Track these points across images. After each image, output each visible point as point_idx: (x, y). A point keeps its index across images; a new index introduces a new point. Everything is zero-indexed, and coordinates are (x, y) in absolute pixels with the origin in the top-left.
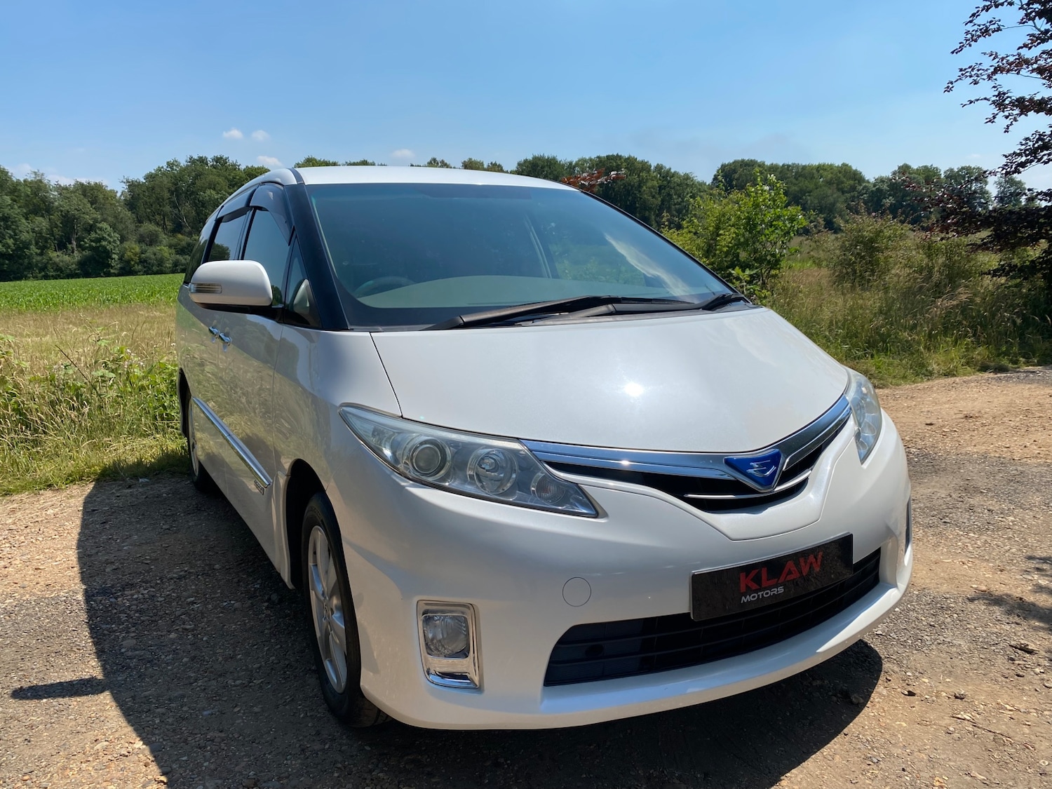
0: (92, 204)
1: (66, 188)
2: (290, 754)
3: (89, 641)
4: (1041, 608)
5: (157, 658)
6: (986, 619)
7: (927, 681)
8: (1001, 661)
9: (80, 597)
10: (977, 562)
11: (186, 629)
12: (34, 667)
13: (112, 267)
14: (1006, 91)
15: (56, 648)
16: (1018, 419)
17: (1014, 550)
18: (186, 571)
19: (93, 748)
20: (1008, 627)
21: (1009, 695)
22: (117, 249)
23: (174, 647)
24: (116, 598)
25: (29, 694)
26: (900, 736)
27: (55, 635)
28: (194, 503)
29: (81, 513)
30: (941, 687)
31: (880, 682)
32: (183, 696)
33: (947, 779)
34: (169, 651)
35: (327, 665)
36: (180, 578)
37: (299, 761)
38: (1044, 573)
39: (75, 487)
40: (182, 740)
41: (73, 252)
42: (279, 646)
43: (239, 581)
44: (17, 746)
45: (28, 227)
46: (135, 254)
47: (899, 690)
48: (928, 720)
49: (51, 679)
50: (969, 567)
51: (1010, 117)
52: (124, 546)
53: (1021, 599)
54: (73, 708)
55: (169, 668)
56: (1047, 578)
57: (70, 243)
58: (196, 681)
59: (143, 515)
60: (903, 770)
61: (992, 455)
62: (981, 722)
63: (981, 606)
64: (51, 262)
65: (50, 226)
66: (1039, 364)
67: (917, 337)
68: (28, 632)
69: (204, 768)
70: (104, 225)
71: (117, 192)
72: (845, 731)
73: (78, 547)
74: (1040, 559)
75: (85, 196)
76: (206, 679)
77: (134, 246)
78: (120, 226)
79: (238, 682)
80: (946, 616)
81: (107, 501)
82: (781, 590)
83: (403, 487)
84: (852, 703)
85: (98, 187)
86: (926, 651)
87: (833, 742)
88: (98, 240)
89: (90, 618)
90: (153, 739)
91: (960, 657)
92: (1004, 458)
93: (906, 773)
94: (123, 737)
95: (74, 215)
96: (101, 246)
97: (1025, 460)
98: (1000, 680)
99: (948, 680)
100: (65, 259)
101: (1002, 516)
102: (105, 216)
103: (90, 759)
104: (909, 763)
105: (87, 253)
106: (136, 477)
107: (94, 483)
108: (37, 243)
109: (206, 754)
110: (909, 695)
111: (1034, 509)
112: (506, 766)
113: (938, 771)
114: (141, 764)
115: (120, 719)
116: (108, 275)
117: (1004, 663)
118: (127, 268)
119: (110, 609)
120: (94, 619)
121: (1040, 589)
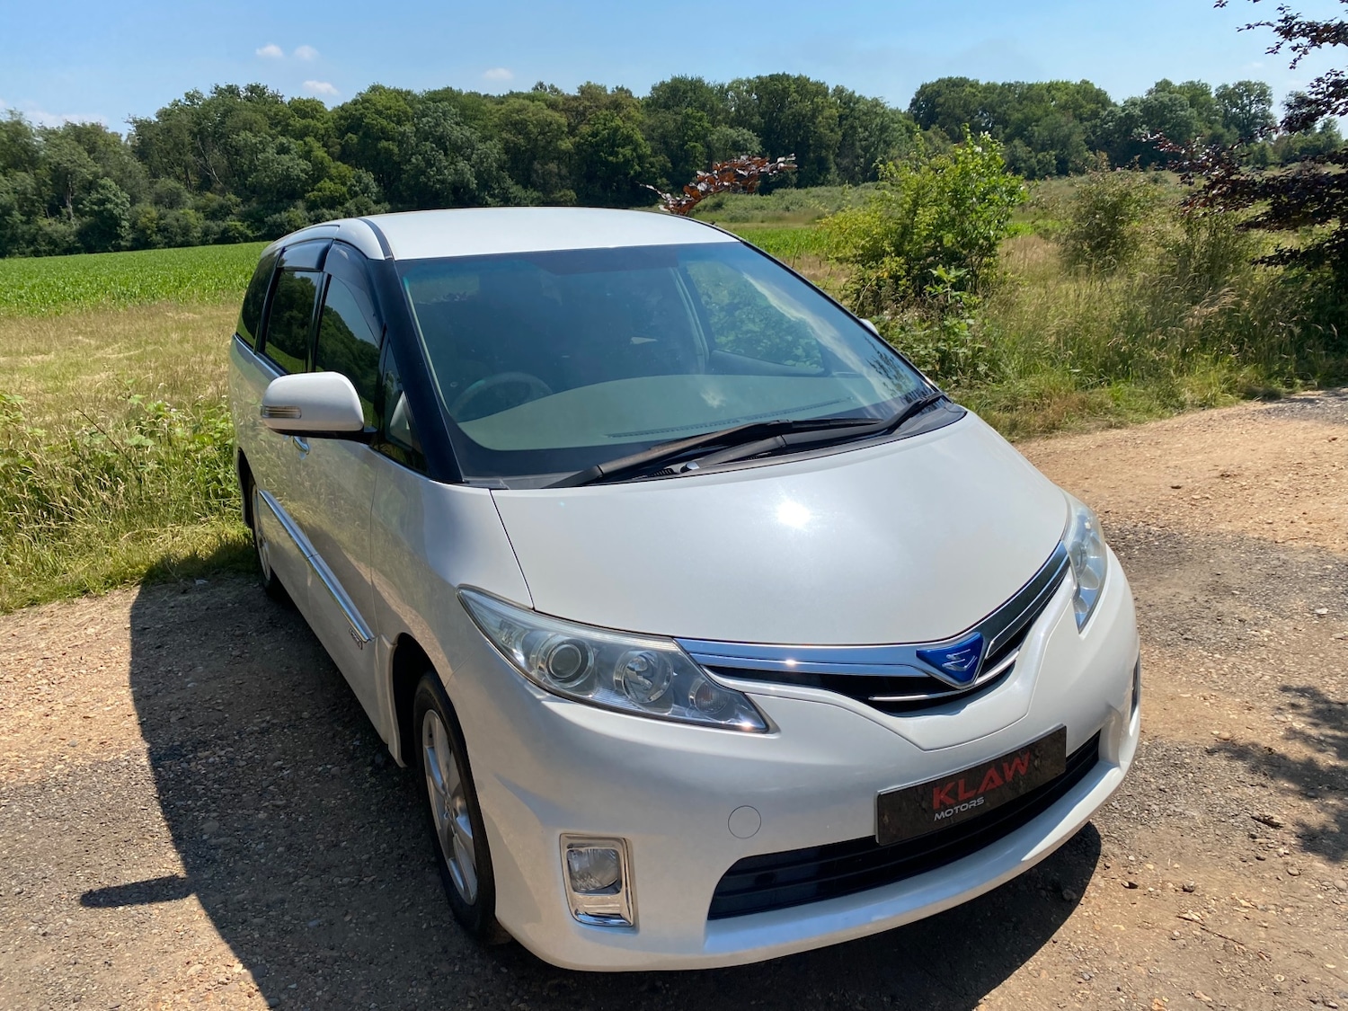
0: (90, 153)
1: (54, 132)
2: (416, 979)
3: (163, 824)
4: (1294, 763)
5: (247, 847)
6: (1227, 780)
7: (1151, 867)
8: (1239, 838)
9: (144, 760)
10: (1221, 696)
11: (278, 806)
12: (102, 862)
13: (122, 238)
14: (1294, 15)
15: (124, 835)
16: (1286, 479)
17: (1266, 678)
18: (268, 722)
19: (185, 973)
20: (1251, 791)
21: (1246, 886)
22: (127, 214)
23: (265, 831)
24: (189, 763)
25: (101, 900)
26: (1116, 943)
27: (121, 816)
28: (268, 618)
29: (128, 632)
30: (1168, 875)
31: (1097, 869)
32: (283, 901)
33: (1167, 1000)
34: (259, 838)
35: (451, 864)
36: (263, 732)
37: (426, 989)
38: (1299, 711)
39: (117, 592)
40: (288, 961)
41: (69, 219)
42: (390, 829)
43: (334, 736)
44: (97, 972)
45: (7, 186)
46: (151, 220)
47: (1119, 880)
48: (1150, 921)
49: (124, 879)
50: (1211, 704)
51: (1299, 49)
52: (189, 683)
53: (1270, 749)
54: (156, 919)
55: (263, 861)
56: (1303, 719)
57: (65, 207)
58: (296, 878)
59: (206, 634)
60: (1119, 989)
61: (1251, 535)
62: (1211, 923)
63: (1220, 761)
64: (41, 232)
65: (36, 184)
66: (1319, 388)
67: (1166, 357)
68: (89, 813)
69: (317, 999)
70: (108, 182)
71: (121, 135)
72: (1055, 937)
73: (133, 684)
74: (1297, 690)
75: (79, 142)
76: (307, 877)
77: (149, 209)
78: (129, 183)
79: (346, 880)
80: (1180, 776)
81: (160, 615)
82: (981, 801)
83: (539, 701)
84: (1064, 900)
85: (96, 130)
86: (1153, 827)
87: (1038, 953)
88: (102, 202)
89: (160, 791)
90: (255, 960)
91: (1192, 834)
92: (1265, 540)
93: (1121, 993)
94: (219, 957)
95: (66, 169)
96: (106, 209)
97: (1290, 542)
98: (1237, 864)
99: (1176, 866)
100: (59, 229)
101: (1256, 628)
102: (108, 169)
103: (184, 988)
104: (1126, 980)
105: (87, 219)
106: (190, 577)
107: (139, 586)
108: (21, 207)
109: (317, 980)
110: (1130, 887)
111: (1296, 617)
112: (664, 992)
113: (1158, 990)
114: (244, 994)
115: (213, 933)
116: (118, 249)
117: (1243, 842)
118: (142, 240)
119: (183, 778)
120: (165, 793)
121: (1293, 734)
